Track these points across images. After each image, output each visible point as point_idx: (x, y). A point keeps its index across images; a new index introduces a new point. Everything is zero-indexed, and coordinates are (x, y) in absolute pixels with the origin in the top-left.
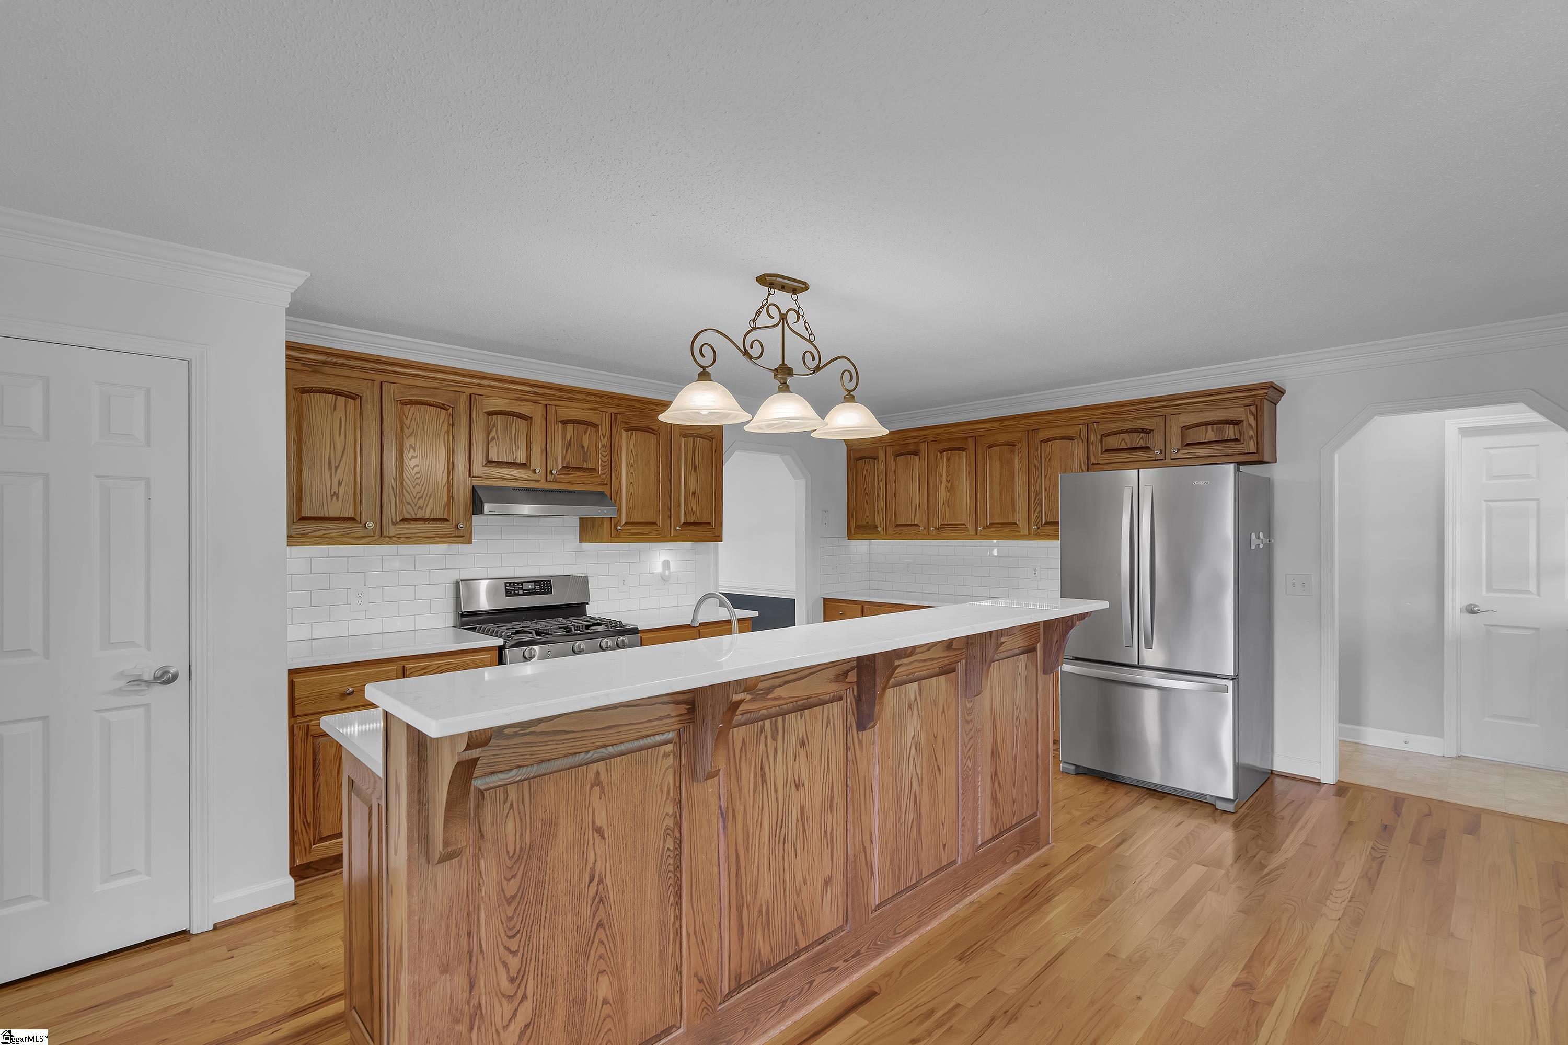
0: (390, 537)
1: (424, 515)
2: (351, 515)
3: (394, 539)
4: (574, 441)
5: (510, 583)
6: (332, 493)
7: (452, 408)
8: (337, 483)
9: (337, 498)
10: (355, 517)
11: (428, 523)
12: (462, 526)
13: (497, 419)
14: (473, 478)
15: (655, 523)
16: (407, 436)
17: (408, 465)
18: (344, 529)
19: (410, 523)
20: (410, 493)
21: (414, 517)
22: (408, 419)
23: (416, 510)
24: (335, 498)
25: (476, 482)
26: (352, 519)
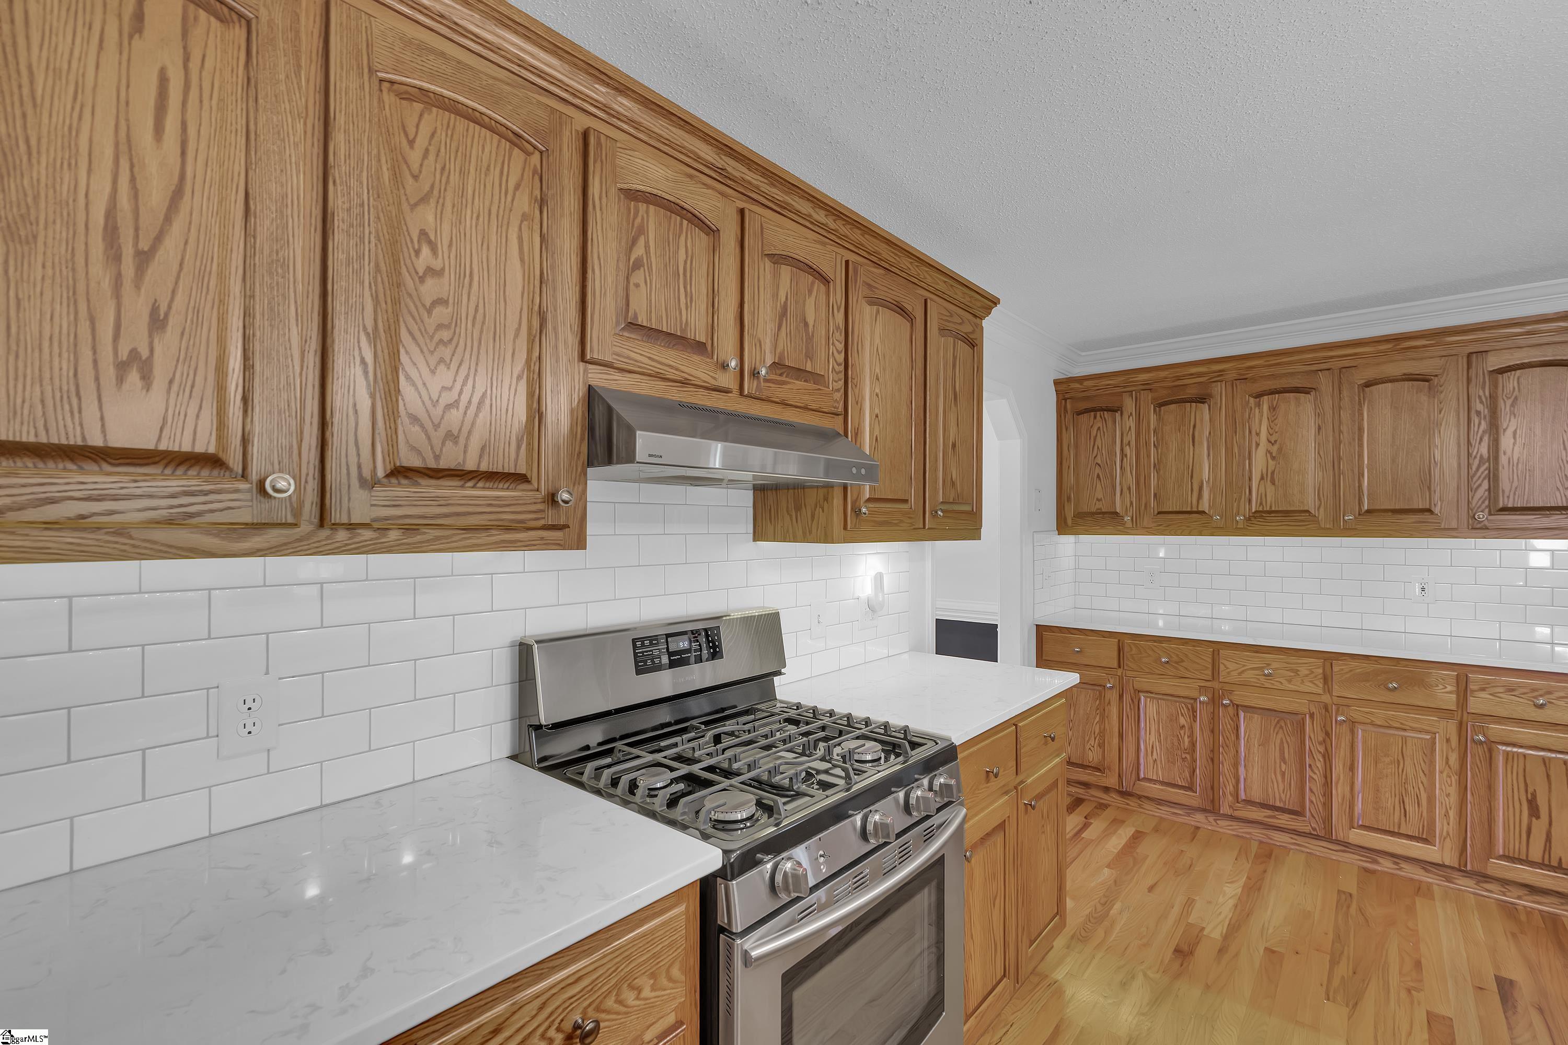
0: (351, 527)
1: (461, 460)
2: (205, 444)
3: (367, 535)
4: (791, 308)
5: (642, 639)
6: (124, 354)
7: (541, 152)
8: (145, 318)
9: (147, 378)
10: (221, 455)
11: (474, 487)
12: (566, 496)
13: (647, 212)
14: (590, 366)
15: (905, 501)
16: (412, 202)
17: (414, 294)
18: (173, 496)
19: (417, 484)
20: (420, 386)
21: (432, 464)
22: (417, 145)
23: (437, 443)
24: (134, 377)
25: (599, 378)
26: (213, 462)
